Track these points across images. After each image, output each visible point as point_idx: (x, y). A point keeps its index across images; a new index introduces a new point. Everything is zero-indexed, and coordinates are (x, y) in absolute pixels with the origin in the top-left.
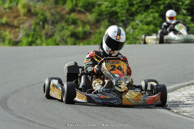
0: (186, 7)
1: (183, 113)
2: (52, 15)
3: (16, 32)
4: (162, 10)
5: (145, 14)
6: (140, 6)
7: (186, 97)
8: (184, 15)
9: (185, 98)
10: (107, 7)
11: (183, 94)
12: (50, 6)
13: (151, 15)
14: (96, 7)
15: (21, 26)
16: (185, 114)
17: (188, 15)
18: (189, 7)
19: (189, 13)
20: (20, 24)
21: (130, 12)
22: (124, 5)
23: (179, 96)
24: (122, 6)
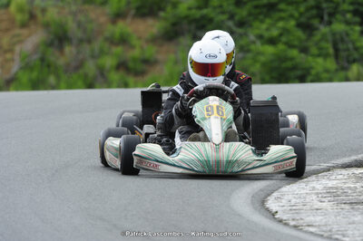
0: (351, 8)
1: (307, 228)
2: (79, 25)
3: (7, 61)
4: (301, 14)
5: (268, 21)
6: (256, 7)
7: (317, 194)
8: (348, 23)
9: (314, 197)
10: (190, 9)
11: (314, 188)
12: (74, 8)
13: (281, 24)
14: (169, 8)
15: (17, 48)
16: (311, 229)
17: (355, 24)
18: (356, 7)
19: (357, 19)
20: (14, 44)
21: (237, 18)
22: (225, 4)
23: (305, 191)
24: (221, 6)
